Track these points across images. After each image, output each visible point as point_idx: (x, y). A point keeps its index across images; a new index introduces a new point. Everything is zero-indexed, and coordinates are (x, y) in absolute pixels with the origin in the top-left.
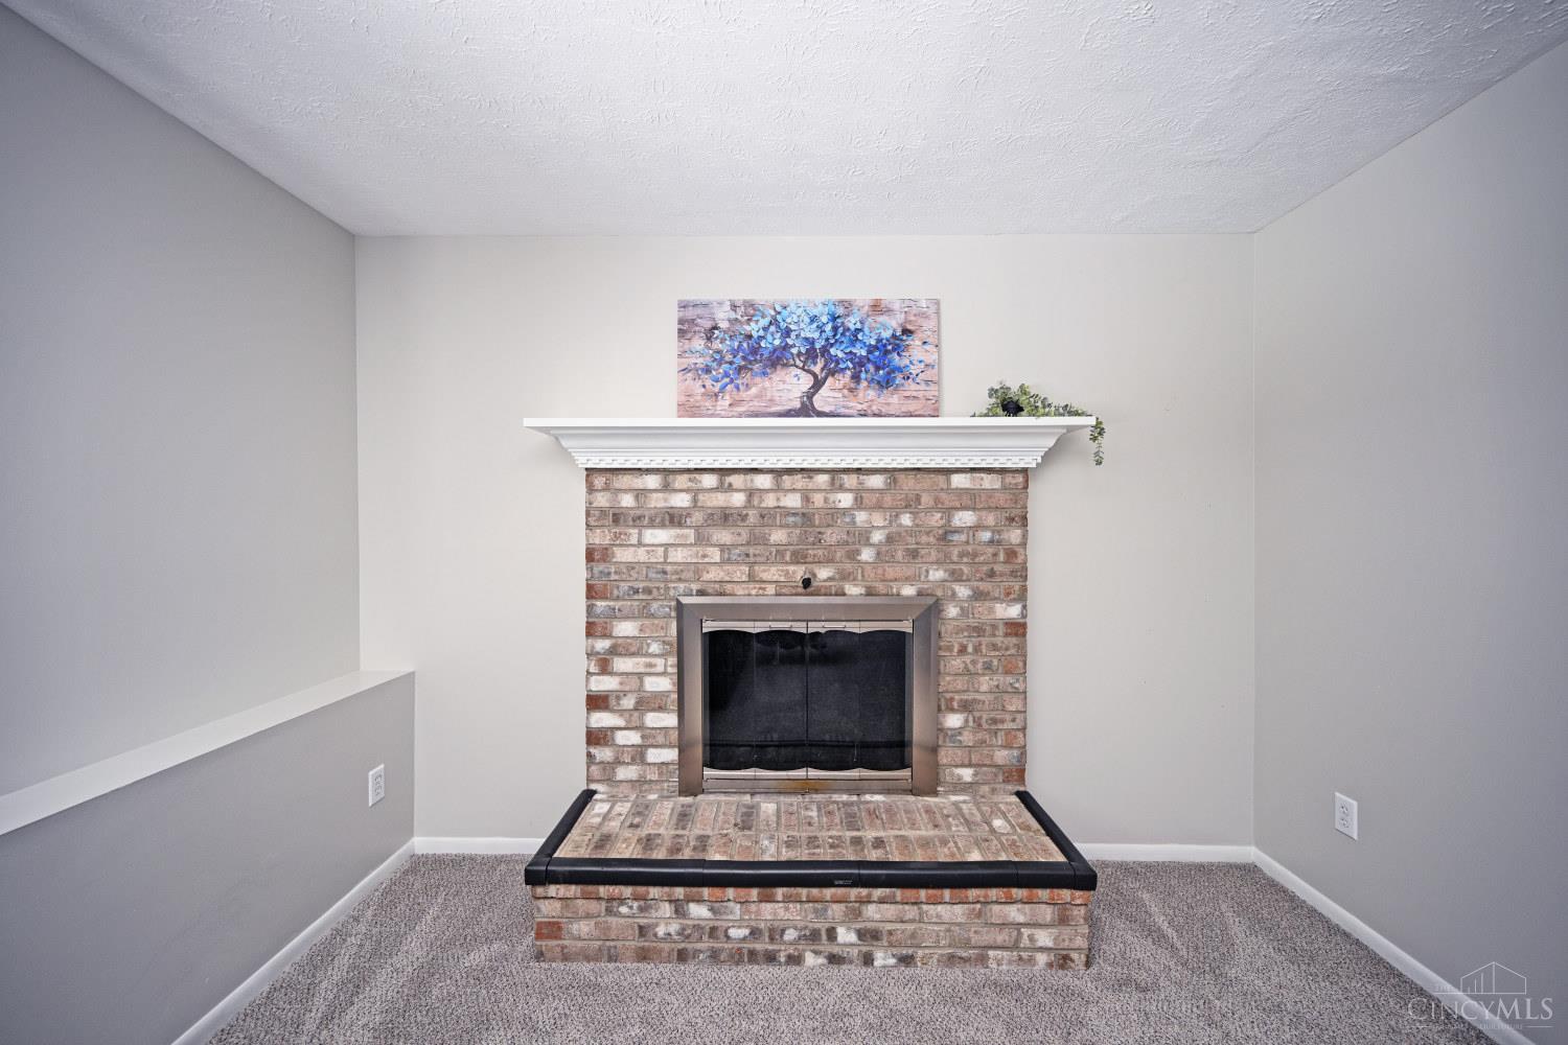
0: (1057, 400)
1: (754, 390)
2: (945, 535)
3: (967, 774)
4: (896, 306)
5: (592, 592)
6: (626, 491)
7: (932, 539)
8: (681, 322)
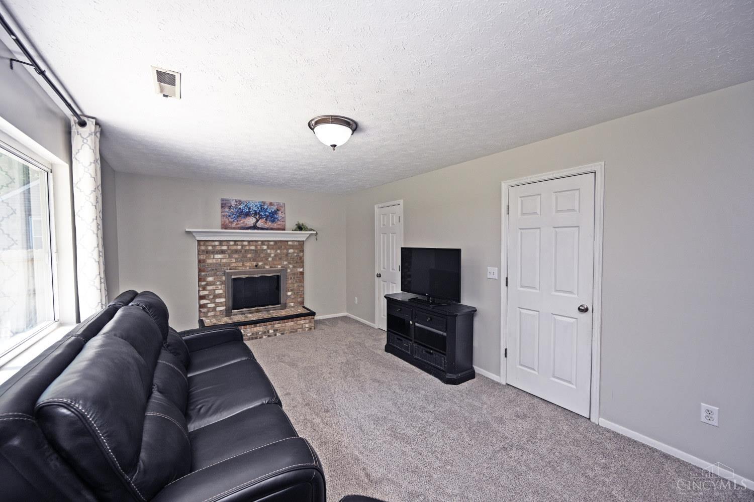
0: (309, 227)
1: (242, 222)
2: (287, 254)
3: (292, 304)
4: (275, 204)
5: (200, 271)
6: (210, 246)
7: (284, 256)
8: (222, 204)
